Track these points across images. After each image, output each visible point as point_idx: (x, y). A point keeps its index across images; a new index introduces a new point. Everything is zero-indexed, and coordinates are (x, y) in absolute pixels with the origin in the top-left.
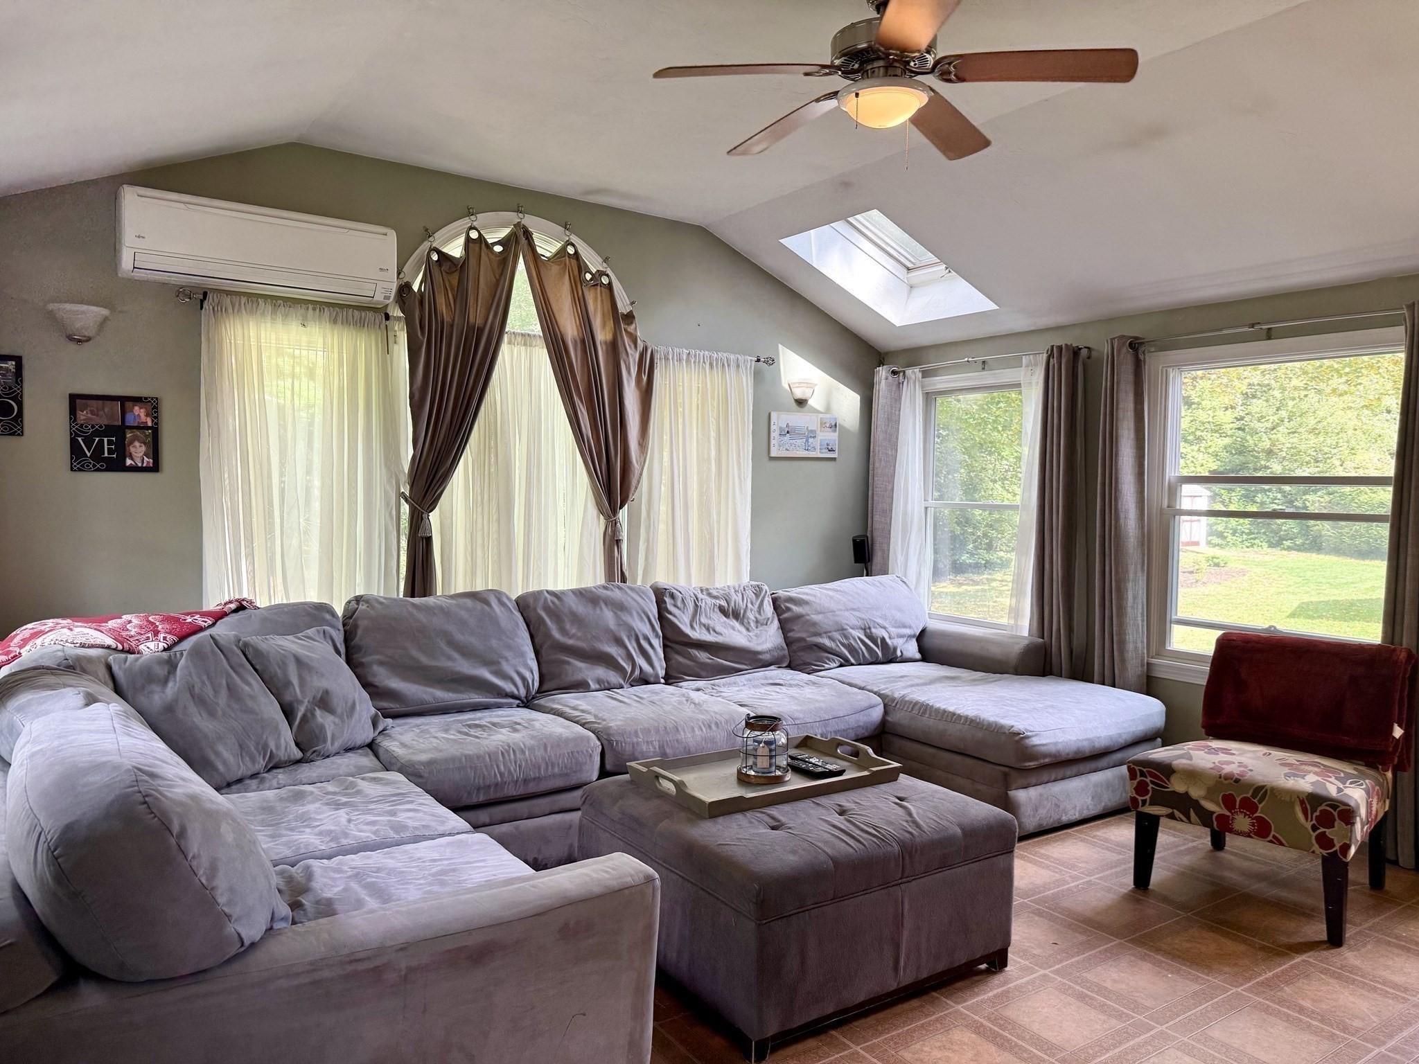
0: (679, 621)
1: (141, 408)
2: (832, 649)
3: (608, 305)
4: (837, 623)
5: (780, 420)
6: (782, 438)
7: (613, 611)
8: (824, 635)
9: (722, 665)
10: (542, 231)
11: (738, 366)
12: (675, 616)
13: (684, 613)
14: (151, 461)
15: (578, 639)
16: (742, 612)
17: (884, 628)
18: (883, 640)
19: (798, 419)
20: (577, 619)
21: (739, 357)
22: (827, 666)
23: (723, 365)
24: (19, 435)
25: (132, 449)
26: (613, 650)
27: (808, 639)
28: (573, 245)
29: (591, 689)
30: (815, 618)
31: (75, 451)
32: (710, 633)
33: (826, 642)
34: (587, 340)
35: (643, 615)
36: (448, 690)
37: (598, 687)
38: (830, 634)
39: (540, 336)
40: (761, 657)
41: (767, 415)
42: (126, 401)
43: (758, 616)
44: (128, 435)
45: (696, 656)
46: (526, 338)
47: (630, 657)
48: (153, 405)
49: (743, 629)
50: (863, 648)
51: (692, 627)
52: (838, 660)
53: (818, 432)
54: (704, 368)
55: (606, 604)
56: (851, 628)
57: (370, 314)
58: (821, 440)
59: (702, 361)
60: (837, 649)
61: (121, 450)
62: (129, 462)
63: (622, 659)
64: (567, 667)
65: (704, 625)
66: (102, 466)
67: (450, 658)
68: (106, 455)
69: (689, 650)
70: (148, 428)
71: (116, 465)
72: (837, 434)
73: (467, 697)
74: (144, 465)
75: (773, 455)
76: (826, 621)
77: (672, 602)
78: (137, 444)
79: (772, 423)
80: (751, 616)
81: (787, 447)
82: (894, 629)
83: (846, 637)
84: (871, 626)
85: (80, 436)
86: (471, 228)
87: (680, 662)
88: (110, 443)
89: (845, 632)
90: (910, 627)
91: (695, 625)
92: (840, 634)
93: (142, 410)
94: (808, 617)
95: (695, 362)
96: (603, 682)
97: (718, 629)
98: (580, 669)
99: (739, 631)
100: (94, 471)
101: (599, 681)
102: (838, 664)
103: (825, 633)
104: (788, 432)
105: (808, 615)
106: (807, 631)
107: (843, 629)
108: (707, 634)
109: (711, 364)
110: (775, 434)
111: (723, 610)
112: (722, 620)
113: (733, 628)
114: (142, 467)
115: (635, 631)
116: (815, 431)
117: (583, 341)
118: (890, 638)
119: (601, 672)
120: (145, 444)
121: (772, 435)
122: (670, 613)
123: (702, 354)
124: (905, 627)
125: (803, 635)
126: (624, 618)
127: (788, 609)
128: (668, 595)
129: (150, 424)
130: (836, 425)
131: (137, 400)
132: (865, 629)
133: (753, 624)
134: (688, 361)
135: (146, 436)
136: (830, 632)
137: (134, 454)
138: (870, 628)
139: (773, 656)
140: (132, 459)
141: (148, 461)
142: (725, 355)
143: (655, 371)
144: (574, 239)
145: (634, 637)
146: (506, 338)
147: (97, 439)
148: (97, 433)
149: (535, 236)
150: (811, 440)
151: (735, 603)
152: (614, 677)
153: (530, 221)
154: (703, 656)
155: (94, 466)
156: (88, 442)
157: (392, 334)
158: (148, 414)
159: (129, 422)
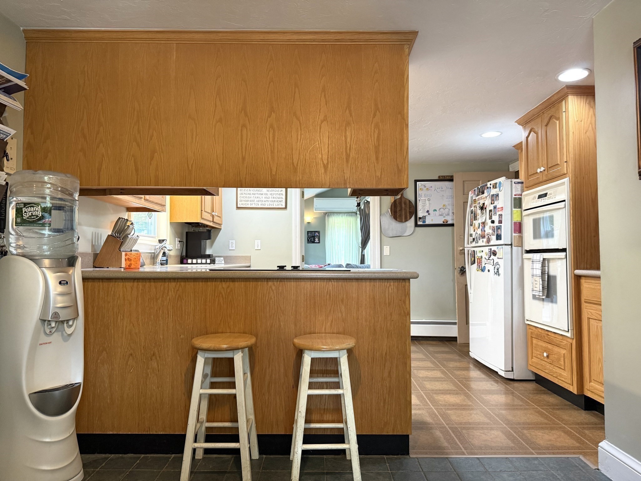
31: (308, 240)
42: (315, 232)
44: (315, 237)
48: (319, 232)
57: (353, 214)
61: (314, 240)
62: (315, 242)
66: (312, 242)
68: (312, 240)
71: (314, 242)
78: (317, 239)
100: (310, 243)
114: (317, 243)
131: (317, 232)
135: (318, 237)
141: (318, 241)
148: (311, 237)
156: (310, 239)
157: (357, 217)
158: (318, 234)
159: (315, 235)
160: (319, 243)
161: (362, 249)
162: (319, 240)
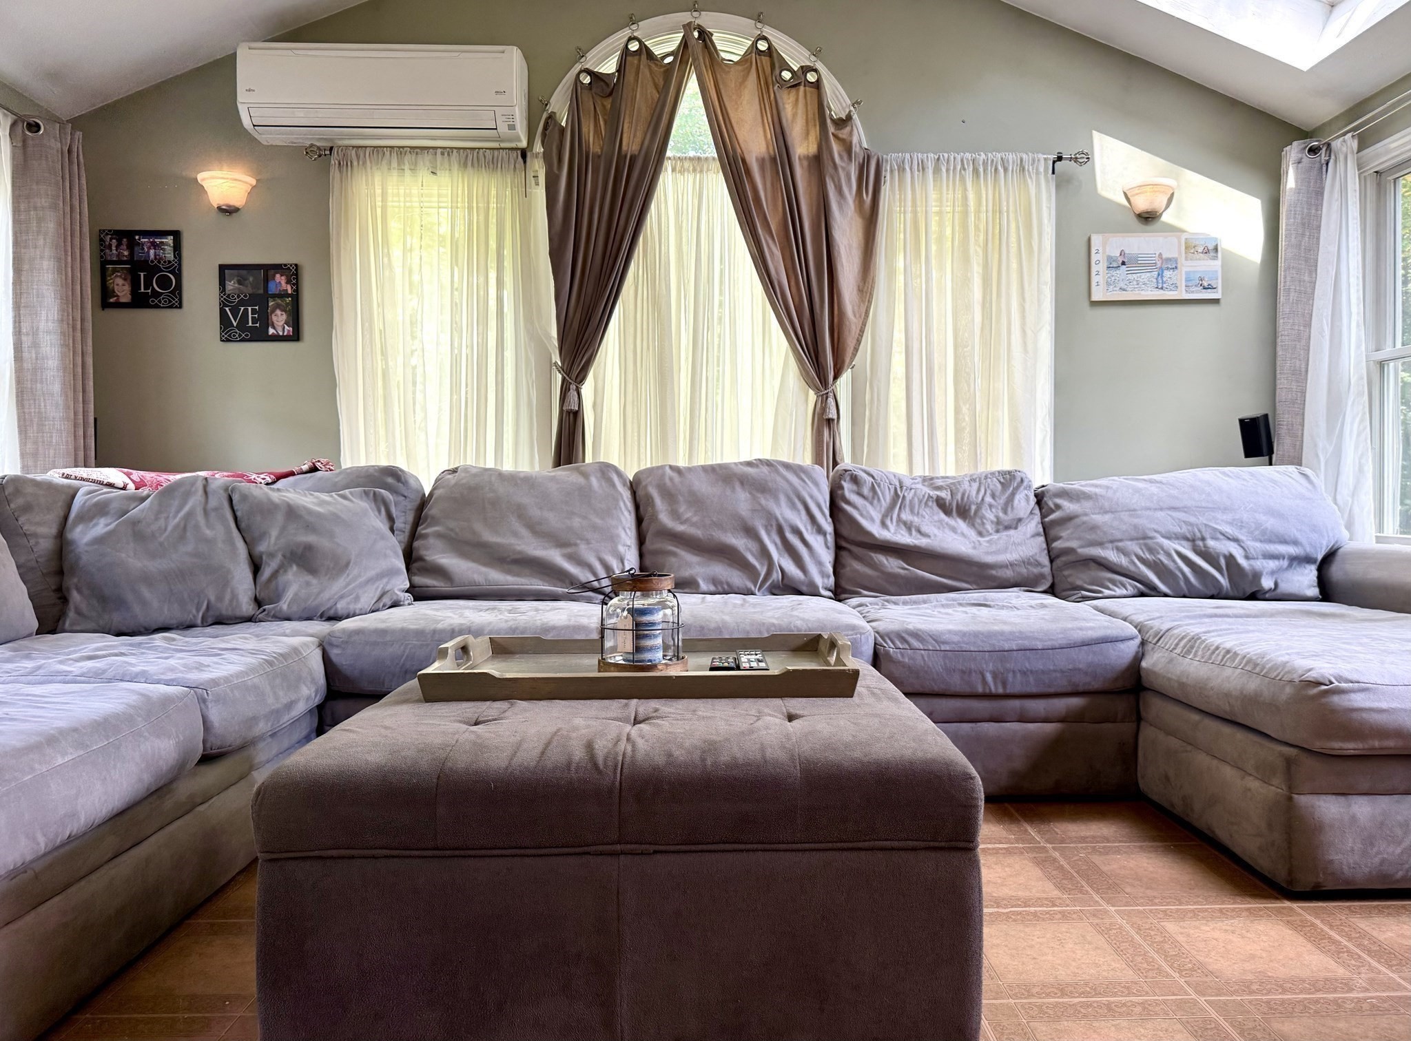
0: (862, 515)
1: (281, 276)
2: (1121, 566)
3: (813, 108)
4: (1135, 527)
5: (1106, 246)
6: (1114, 272)
7: (750, 493)
8: (1110, 545)
9: (923, 579)
10: (724, 29)
11: (1023, 169)
12: (855, 507)
13: (871, 504)
14: (291, 329)
15: (694, 525)
16: (973, 508)
17: (1236, 540)
18: (1230, 559)
19: (1142, 243)
20: (696, 501)
21: (1024, 156)
22: (1107, 592)
23: (996, 169)
24: (176, 307)
25: (274, 318)
26: (740, 542)
27: (1080, 550)
28: (765, 38)
29: (701, 590)
30: (1098, 518)
31: (224, 321)
32: (910, 534)
33: (1111, 555)
34: (782, 156)
35: (797, 501)
36: (509, 572)
37: (712, 588)
38: (1120, 544)
39: (714, 159)
40: (994, 572)
41: (1086, 239)
42: (268, 270)
43: (1001, 514)
44: (271, 304)
45: (883, 565)
46: (698, 163)
47: (765, 553)
48: (293, 273)
49: (972, 533)
50: (1186, 570)
51: (883, 524)
52: (1131, 586)
53: (1182, 260)
54: (963, 179)
55: (742, 483)
56: (1164, 537)
57: (505, 157)
58: (1187, 273)
59: (959, 167)
60: (1132, 568)
62: (271, 331)
63: (753, 554)
64: (673, 560)
65: (905, 523)
66: (247, 335)
67: (515, 534)
68: (250, 324)
69: (873, 555)
70: (288, 295)
71: (259, 334)
72: (1218, 263)
73: (528, 583)
74: (285, 334)
75: (1095, 298)
76: (1116, 523)
77: (855, 488)
78: (278, 312)
79: (1093, 251)
80: (990, 515)
81: (1122, 285)
82: (1258, 545)
83: (1151, 550)
84: (1207, 536)
85: (228, 306)
86: (630, 39)
87: (857, 571)
88: (254, 312)
89: (1149, 542)
90: (1295, 543)
91: (888, 522)
92: (1140, 545)
93: (283, 278)
94: (1085, 519)
95: (948, 170)
96: (721, 583)
97: (924, 529)
98: (689, 565)
99: (963, 535)
100: (239, 341)
101: (714, 581)
102: (1131, 591)
103: (1112, 542)
104: (1123, 263)
105: (1086, 515)
106: (1079, 539)
107: (1145, 537)
108: (907, 535)
109: (976, 171)
110: (1099, 268)
111: (942, 505)
112: (936, 518)
113: (954, 530)
114: (283, 336)
115: (777, 520)
116: (1176, 260)
117: (773, 160)
118: (1247, 557)
119: (721, 570)
120: (285, 311)
121: (1094, 269)
122: (848, 502)
123: (959, 158)
124: (1284, 541)
125: (1073, 544)
126: (763, 502)
127: (1058, 507)
128: (848, 479)
129: (290, 292)
130: (1216, 249)
131: (278, 268)
132: (1193, 541)
133: (989, 527)
134: (937, 170)
135: (287, 304)
136: (1121, 540)
137: (275, 322)
138: (1203, 539)
139: (1019, 573)
140: (274, 328)
141: (288, 330)
142: (999, 155)
143: (883, 188)
144: (768, 31)
145: (774, 527)
146: (668, 165)
147: (242, 308)
148: (242, 303)
149: (716, 38)
150: (1167, 274)
151: (963, 495)
152: (737, 578)
153: (707, 19)
154: (893, 565)
155: (240, 335)
156: (235, 312)
157: (530, 174)
158: (288, 282)
159: (272, 289)
160: (296, 336)
161: (564, 380)
162: (295, 320)
